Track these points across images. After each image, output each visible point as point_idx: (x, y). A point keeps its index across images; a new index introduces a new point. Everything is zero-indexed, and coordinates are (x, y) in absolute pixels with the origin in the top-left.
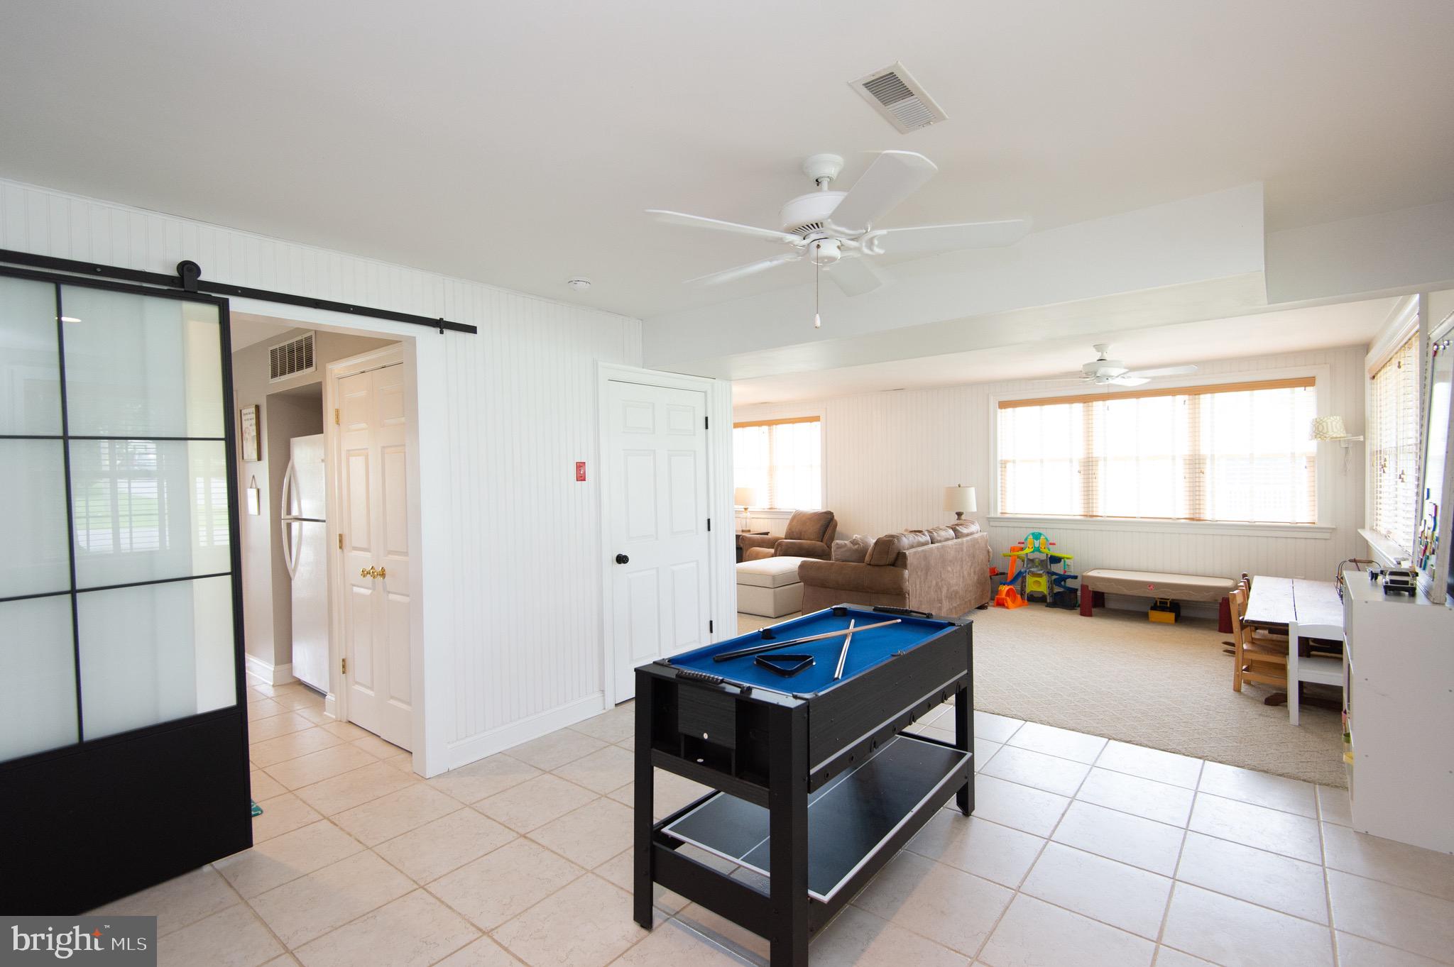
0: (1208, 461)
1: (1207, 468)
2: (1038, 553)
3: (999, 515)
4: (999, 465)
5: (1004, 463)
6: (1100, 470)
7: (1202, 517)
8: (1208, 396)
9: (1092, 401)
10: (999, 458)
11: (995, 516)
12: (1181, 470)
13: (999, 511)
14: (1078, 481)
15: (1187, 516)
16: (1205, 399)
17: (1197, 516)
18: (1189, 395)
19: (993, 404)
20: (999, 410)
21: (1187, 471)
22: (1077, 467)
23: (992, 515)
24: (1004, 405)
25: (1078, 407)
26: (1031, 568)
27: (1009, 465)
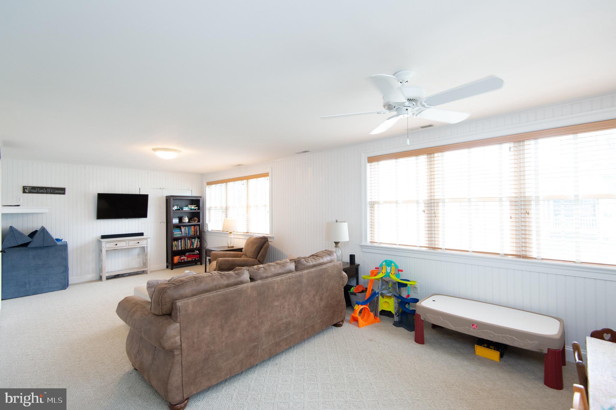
0: (533, 203)
1: (533, 209)
2: (389, 277)
3: (369, 244)
4: (368, 206)
5: (373, 204)
6: (441, 210)
7: (529, 254)
8: (532, 142)
9: (434, 153)
10: (369, 200)
11: (365, 245)
12: (507, 210)
13: (369, 240)
14: (423, 218)
15: (514, 253)
16: (530, 145)
17: (524, 253)
18: (514, 142)
19: (364, 159)
20: (368, 165)
21: (514, 212)
22: (422, 207)
23: (363, 244)
24: (371, 160)
25: (423, 159)
26: (384, 290)
27: (376, 206)
